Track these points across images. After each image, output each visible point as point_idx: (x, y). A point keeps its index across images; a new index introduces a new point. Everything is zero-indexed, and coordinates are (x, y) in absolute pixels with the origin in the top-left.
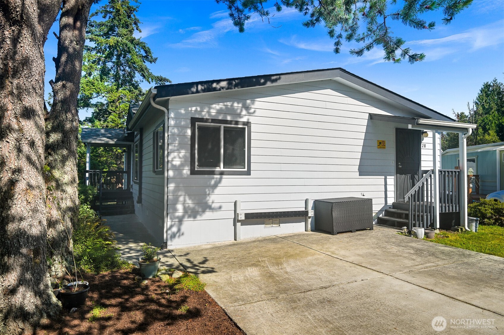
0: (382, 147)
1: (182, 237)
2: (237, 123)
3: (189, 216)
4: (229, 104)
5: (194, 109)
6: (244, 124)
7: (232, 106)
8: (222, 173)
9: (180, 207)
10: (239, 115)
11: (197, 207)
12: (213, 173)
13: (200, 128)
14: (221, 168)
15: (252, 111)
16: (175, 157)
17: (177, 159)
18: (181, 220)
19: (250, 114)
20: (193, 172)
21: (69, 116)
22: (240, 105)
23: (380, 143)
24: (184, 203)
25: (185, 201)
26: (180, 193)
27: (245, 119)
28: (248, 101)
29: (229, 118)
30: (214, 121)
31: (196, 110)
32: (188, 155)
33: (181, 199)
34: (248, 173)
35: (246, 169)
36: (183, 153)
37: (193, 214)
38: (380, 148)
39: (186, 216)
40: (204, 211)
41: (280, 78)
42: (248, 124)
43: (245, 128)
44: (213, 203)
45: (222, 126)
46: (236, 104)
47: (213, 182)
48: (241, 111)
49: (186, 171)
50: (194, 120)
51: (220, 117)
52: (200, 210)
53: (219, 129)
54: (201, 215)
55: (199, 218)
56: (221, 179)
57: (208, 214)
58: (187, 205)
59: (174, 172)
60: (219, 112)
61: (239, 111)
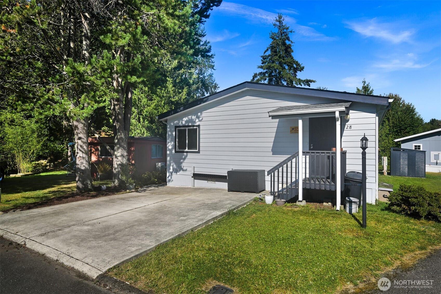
0: (295, 132)
1: (172, 182)
2: (194, 126)
3: (175, 172)
4: (190, 117)
5: (176, 122)
6: (197, 126)
7: (191, 118)
8: (187, 152)
9: (171, 167)
10: (195, 122)
11: (177, 168)
12: (183, 152)
13: (179, 130)
14: (187, 150)
15: (201, 119)
16: (169, 145)
17: (170, 146)
18: (172, 173)
19: (200, 121)
20: (176, 152)
21: (119, 134)
22: (195, 117)
23: (293, 129)
24: (173, 166)
25: (173, 165)
26: (172, 161)
27: (197, 124)
28: (199, 114)
29: (190, 124)
30: (184, 126)
31: (177, 122)
32: (174, 144)
33: (172, 164)
34: (199, 152)
35: (197, 150)
36: (172, 143)
37: (176, 171)
38: (292, 133)
39: (174, 172)
40: (180, 171)
41: (208, 99)
42: (199, 126)
43: (197, 128)
44: (183, 167)
45: (187, 128)
46: (193, 117)
47: (184, 157)
48: (196, 120)
49: (174, 151)
50: (176, 127)
51: (187, 125)
52: (179, 170)
53: (186, 130)
54: (179, 172)
55: (178, 173)
56: (187, 155)
57: (181, 172)
58: (174, 167)
59: (169, 152)
60: (186, 122)
61: (195, 120)
